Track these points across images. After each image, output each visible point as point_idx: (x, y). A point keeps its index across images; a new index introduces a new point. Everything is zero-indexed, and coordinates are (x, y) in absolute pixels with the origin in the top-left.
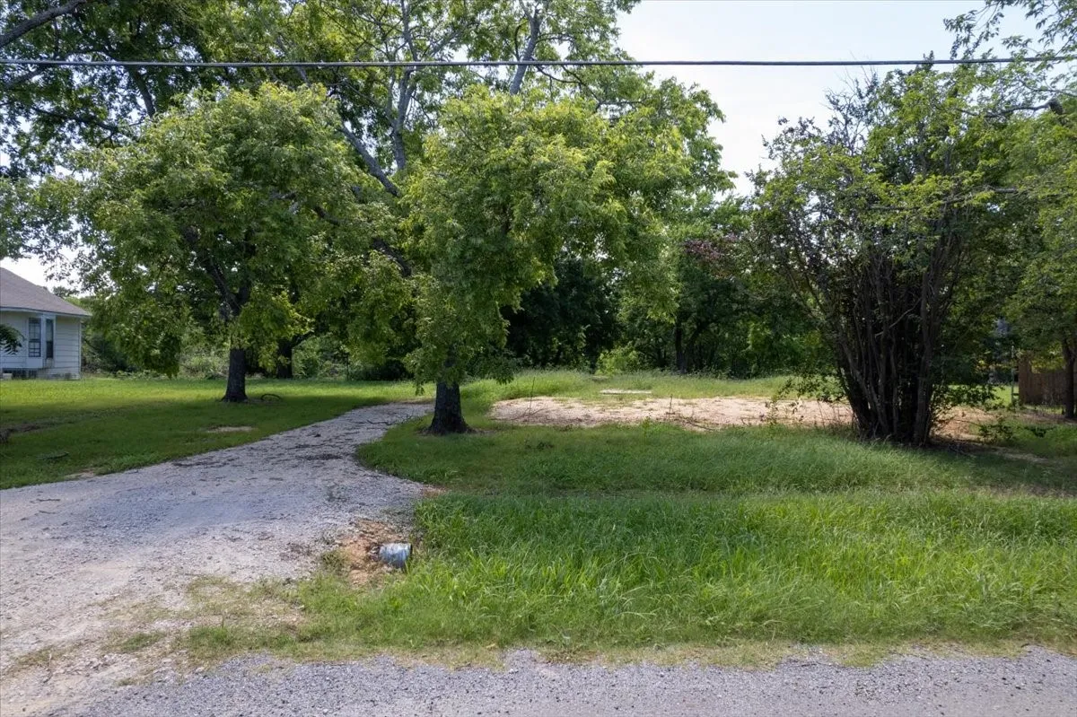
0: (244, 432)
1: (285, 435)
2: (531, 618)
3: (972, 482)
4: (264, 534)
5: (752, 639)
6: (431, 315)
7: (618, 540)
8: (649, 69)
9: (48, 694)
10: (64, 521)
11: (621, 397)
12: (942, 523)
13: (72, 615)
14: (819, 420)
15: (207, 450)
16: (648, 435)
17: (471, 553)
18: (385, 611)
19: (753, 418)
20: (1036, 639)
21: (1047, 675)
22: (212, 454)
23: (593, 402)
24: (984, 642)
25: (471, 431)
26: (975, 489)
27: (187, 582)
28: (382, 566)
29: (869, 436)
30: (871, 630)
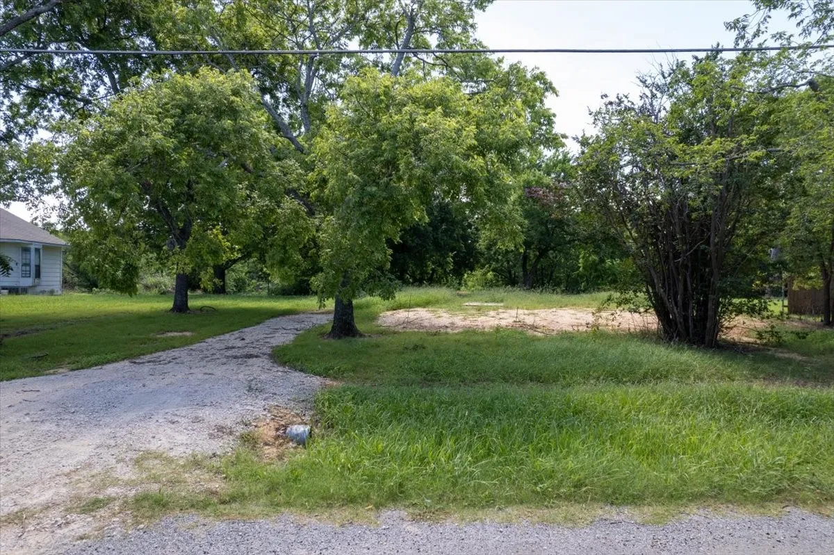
0: (185, 336)
1: (218, 338)
2: (401, 485)
3: (749, 376)
4: (196, 418)
5: (573, 502)
6: (331, 247)
7: (471, 422)
8: (500, 55)
9: (22, 546)
10: (42, 407)
11: (479, 309)
12: (725, 409)
13: (43, 483)
14: (632, 327)
15: (157, 351)
16: (500, 339)
17: (356, 434)
18: (288, 480)
19: (581, 325)
20: (795, 502)
21: (802, 531)
22: (160, 354)
23: (457, 313)
24: (754, 504)
25: (361, 335)
26: (752, 382)
27: (135, 457)
28: (288, 442)
29: (670, 339)
30: (665, 495)
